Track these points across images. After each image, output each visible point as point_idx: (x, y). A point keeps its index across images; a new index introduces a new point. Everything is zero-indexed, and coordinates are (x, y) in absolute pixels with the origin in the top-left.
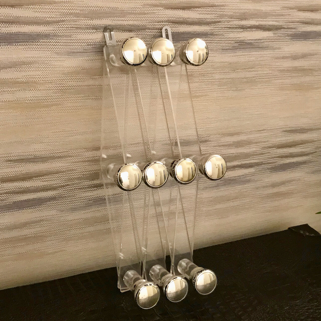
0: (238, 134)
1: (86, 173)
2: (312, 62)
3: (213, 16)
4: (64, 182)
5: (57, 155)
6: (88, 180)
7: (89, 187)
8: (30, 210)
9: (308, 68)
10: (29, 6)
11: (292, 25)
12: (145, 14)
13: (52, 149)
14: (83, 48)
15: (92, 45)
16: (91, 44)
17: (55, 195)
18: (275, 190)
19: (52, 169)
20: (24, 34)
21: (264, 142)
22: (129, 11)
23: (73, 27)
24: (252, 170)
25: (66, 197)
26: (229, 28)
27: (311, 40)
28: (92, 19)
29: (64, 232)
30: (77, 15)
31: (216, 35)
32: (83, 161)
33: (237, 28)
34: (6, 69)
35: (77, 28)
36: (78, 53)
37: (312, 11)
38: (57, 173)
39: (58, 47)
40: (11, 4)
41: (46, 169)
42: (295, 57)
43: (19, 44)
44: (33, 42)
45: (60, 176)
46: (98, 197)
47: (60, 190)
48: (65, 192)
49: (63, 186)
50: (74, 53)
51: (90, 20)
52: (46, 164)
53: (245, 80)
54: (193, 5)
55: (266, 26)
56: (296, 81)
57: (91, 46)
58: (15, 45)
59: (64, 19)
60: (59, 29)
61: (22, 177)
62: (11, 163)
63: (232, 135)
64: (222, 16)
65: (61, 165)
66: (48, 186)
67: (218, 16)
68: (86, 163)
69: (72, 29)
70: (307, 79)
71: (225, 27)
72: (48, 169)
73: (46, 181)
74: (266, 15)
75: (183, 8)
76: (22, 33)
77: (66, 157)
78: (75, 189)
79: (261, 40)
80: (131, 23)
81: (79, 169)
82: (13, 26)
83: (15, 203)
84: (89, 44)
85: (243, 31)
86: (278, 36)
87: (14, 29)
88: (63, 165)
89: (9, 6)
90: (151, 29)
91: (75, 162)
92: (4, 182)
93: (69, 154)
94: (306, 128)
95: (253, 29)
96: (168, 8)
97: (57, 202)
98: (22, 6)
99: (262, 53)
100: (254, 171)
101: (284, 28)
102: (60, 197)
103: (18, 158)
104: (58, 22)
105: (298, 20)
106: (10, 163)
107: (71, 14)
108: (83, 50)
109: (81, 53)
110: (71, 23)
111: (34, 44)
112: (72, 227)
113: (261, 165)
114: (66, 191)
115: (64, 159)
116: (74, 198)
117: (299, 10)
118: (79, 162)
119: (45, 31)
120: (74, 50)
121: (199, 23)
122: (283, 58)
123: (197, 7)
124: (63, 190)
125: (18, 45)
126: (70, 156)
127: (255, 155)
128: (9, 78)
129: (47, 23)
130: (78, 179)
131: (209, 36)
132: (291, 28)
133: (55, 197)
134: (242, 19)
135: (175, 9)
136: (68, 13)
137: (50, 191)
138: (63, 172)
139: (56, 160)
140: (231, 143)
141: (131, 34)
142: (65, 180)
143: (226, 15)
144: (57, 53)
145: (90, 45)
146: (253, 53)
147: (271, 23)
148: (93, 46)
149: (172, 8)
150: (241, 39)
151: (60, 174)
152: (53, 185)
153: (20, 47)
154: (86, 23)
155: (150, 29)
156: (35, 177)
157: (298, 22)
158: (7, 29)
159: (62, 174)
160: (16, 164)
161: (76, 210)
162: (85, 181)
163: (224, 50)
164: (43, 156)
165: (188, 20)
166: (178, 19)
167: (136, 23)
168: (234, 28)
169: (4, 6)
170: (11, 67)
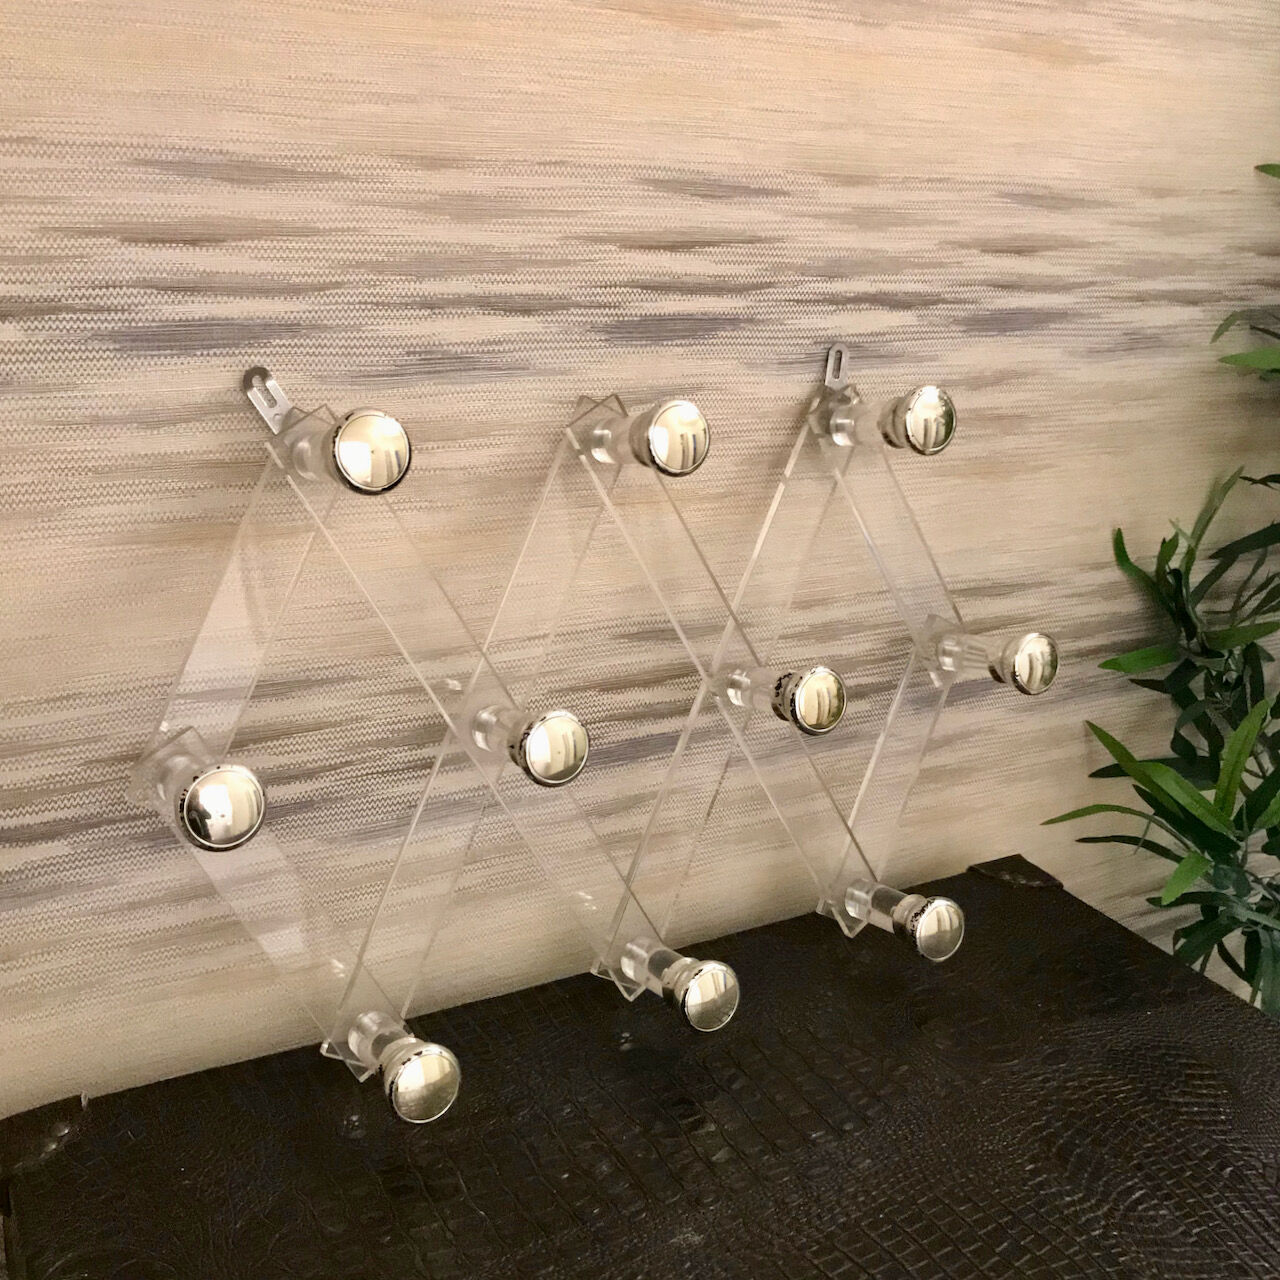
0: (822, 602)
1: (401, 727)
2: (1022, 396)
3: (752, 269)
4: (338, 755)
5: (319, 675)
6: (406, 748)
7: (408, 768)
9: (1010, 412)
10: (243, 242)
11: (966, 293)
12: (567, 263)
13: (305, 659)
14: (394, 361)
15: (420, 353)
16: (418, 349)
17: (312, 795)
18: (929, 761)
19: (303, 716)
20: (228, 323)
21: (896, 624)
22: (523, 256)
23: (366, 303)
24: (863, 705)
25: (342, 798)
26: (798, 301)
27: (1018, 333)
28: (420, 278)
29: (336, 902)
30: (378, 268)
31: (763, 321)
32: (392, 693)
33: (818, 301)
34: (174, 425)
35: (377, 304)
36: (379, 376)
37: (1020, 252)
38: (318, 727)
39: (322, 361)
40: (189, 237)
41: (286, 718)
43: (211, 352)
44: (251, 346)
45: (327, 737)
46: (435, 797)
47: (325, 778)
48: (338, 783)
49: (334, 768)
50: (369, 376)
51: (415, 282)
52: (287, 702)
54: (697, 238)
55: (896, 295)
56: (978, 449)
57: (417, 357)
58: (202, 355)
59: (339, 280)
60: (328, 308)
62: (185, 703)
63: (807, 605)
64: (778, 268)
65: (329, 704)
66: (292, 767)
67: (766, 269)
68: (402, 696)
69: (363, 307)
70: (1010, 443)
71: (786, 300)
72: (291, 717)
73: (286, 752)
74: (896, 265)
75: (673, 247)
76: (219, 319)
77: (342, 680)
78: (367, 774)
79: (884, 334)
80: (527, 289)
81: (380, 716)
82: (196, 300)
84: (412, 349)
85: (835, 311)
86: (931, 324)
87: (198, 308)
88: (335, 703)
89: (185, 242)
90: (585, 307)
91: (370, 695)
93: (352, 672)
94: (1008, 582)
95: (863, 306)
96: (631, 247)
97: (317, 815)
98: (223, 241)
99: (885, 371)
100: (868, 707)
101: (945, 301)
102: (324, 800)
103: (207, 688)
104: (321, 288)
105: (982, 277)
106: (183, 702)
107: (360, 264)
108: (394, 368)
109: (387, 376)
110: (360, 290)
111: (256, 351)
112: (358, 887)
113: (889, 689)
114: (343, 782)
115: (338, 688)
116: (365, 801)
117: (983, 251)
118: (381, 694)
119: (286, 312)
120: (368, 369)
121: (718, 288)
123: (710, 244)
124: (333, 779)
125: (208, 355)
126: (353, 678)
127: (869, 663)
128: (182, 451)
129: (294, 291)
130: (378, 743)
131: (742, 325)
132: (964, 302)
133: (312, 800)
134: (831, 277)
135: (650, 248)
136: (354, 263)
137: (298, 783)
138: (334, 725)
139: (316, 689)
140: (806, 629)
141: (529, 320)
142: (341, 750)
143: (789, 267)
144: (320, 377)
145: (414, 353)
146: (864, 372)
147: (911, 287)
148: (423, 357)
149: (641, 247)
150: (829, 332)
151: (327, 731)
152: (305, 764)
153: (214, 361)
154: (403, 289)
155: (580, 307)
156: (255, 742)
157: (982, 283)
158: (178, 308)
159: (333, 730)
160: (201, 705)
161: (371, 837)
162: (396, 750)
163: (785, 363)
165: (685, 279)
166: (657, 279)
167: (543, 289)
168: (810, 301)
169: (171, 242)
170: (187, 421)
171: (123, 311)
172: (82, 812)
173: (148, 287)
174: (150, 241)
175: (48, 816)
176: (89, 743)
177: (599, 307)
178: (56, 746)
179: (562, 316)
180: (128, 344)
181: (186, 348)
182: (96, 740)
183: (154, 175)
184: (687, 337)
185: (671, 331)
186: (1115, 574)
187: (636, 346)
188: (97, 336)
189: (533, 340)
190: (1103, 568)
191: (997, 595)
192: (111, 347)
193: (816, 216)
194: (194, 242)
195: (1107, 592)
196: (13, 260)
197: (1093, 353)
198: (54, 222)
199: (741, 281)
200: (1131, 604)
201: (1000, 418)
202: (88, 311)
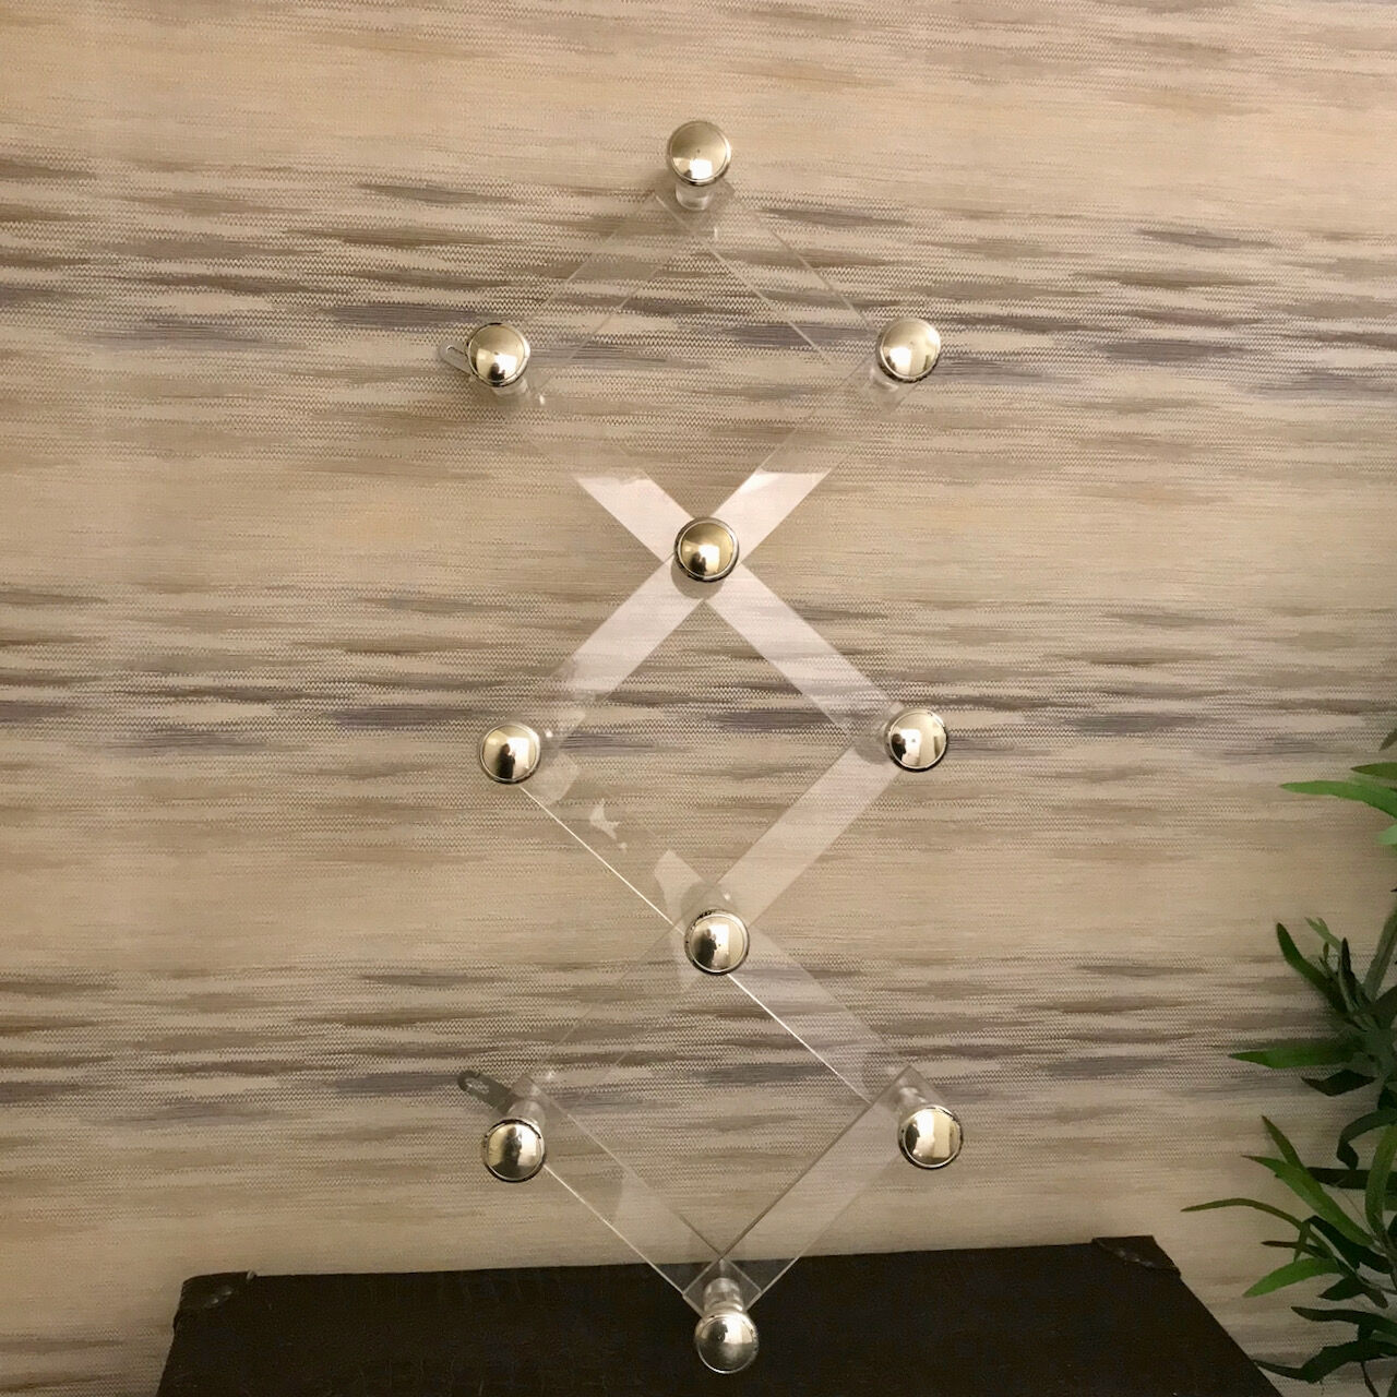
0: (941, 962)
8: (405, 1100)
10: (433, 652)
11: (1077, 698)
12: (686, 669)
18: (1069, 1131)
20: (418, 708)
21: (1023, 991)
23: (522, 696)
24: (992, 1065)
27: (1140, 734)
34: (375, 777)
35: (531, 697)
37: (1134, 663)
40: (393, 649)
42: (1096, 777)
43: (405, 728)
44: (434, 724)
53: (952, 826)
55: (1001, 698)
56: (1103, 836)
58: (398, 730)
59: (502, 679)
60: (493, 699)
61: (393, 1017)
63: (925, 963)
64: (879, 675)
66: (449, 1045)
69: (520, 699)
70: (1141, 833)
74: (999, 673)
76: (412, 705)
79: (990, 731)
82: (396, 692)
83: (372, 1077)
85: (938, 710)
86: (1040, 723)
87: (398, 697)
89: (391, 653)
90: (701, 702)
92: (351, 1025)
94: (1151, 964)
95: (966, 706)
96: (741, 658)
98: (418, 651)
99: (994, 762)
100: (998, 1067)
101: (1053, 705)
104: (489, 685)
105: (1095, 685)
107: (518, 669)
110: (518, 686)
111: (437, 728)
113: (1020, 1053)
117: (1093, 662)
119: (461, 702)
122: (1059, 776)
125: (403, 730)
127: (997, 1024)
129: (468, 687)
132: (1075, 705)
134: (932, 683)
136: (514, 668)
137: (454, 1058)
140: (925, 984)
141: (653, 710)
147: (1016, 692)
153: (408, 734)
155: (697, 701)
157: (1094, 690)
158: (383, 697)
164: (442, 973)
166: (765, 681)
169: (382, 652)
170: (385, 775)
171: (344, 698)
172: (288, 1057)
173: (365, 682)
174: (366, 652)
175: (264, 1057)
176: (299, 1005)
177: (714, 702)
178: (274, 1004)
179: (680, 708)
180: (347, 721)
181: (387, 724)
182: (302, 1003)
183: (372, 608)
184: (795, 727)
185: (779, 722)
186: (1284, 969)
187: (747, 732)
188: (325, 715)
189: (657, 726)
190: (1270, 961)
191: (1138, 976)
192: (335, 722)
193: (915, 634)
194: (397, 653)
195: (1274, 986)
196: (273, 664)
197: (1229, 755)
198: (302, 638)
199: (843, 684)
200: (1309, 1001)
201: (1123, 809)
202: (320, 698)
